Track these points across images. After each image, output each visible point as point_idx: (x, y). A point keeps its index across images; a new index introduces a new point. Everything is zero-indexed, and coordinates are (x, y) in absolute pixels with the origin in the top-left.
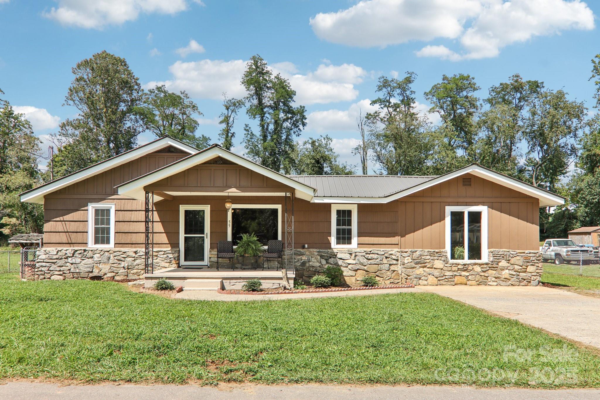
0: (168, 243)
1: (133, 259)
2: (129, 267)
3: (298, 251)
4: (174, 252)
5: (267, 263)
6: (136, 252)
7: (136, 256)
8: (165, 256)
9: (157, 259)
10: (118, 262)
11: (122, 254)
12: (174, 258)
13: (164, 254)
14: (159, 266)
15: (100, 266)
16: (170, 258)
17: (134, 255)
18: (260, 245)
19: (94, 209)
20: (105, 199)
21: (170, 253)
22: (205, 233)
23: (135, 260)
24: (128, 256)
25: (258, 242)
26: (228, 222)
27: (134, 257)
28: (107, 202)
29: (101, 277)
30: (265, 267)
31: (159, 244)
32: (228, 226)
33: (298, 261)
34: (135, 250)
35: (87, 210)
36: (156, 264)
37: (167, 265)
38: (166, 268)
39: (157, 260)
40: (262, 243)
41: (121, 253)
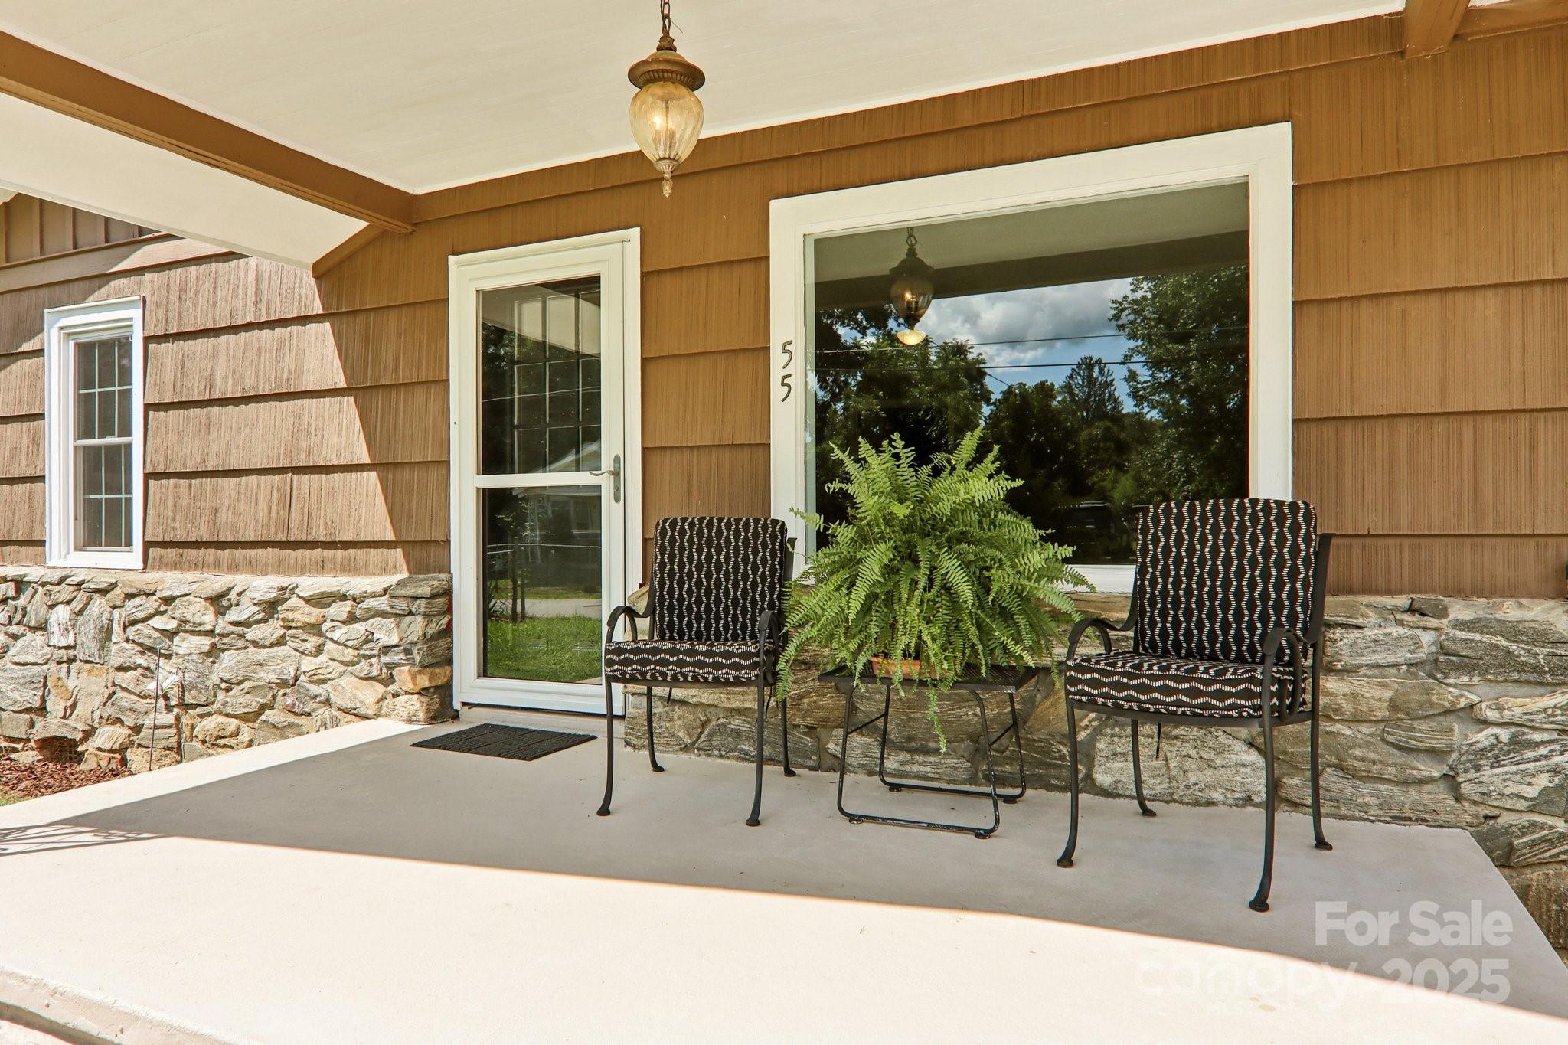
0: (390, 536)
1: (206, 643)
2: (189, 700)
3: (1512, 631)
4: (403, 605)
5: (1125, 745)
6: (218, 601)
7: (222, 626)
8: (360, 628)
9: (319, 650)
10: (141, 660)
11: (158, 613)
12: (407, 652)
13: (352, 619)
14: (327, 702)
15: (71, 683)
16: (387, 649)
17: (208, 619)
18: (1035, 559)
19: (71, 343)
20: (107, 277)
21: (384, 614)
22: (607, 463)
23: (214, 652)
24: (184, 627)
25: (1025, 529)
26: (777, 358)
27: (211, 633)
28: (117, 293)
29: (74, 743)
30: (1102, 778)
31: (346, 545)
32: (777, 391)
33: (1518, 744)
34: (216, 583)
35: (40, 352)
36: (315, 689)
37: (368, 695)
38: (365, 718)
39: (323, 658)
40: (1060, 539)
41: (152, 604)
